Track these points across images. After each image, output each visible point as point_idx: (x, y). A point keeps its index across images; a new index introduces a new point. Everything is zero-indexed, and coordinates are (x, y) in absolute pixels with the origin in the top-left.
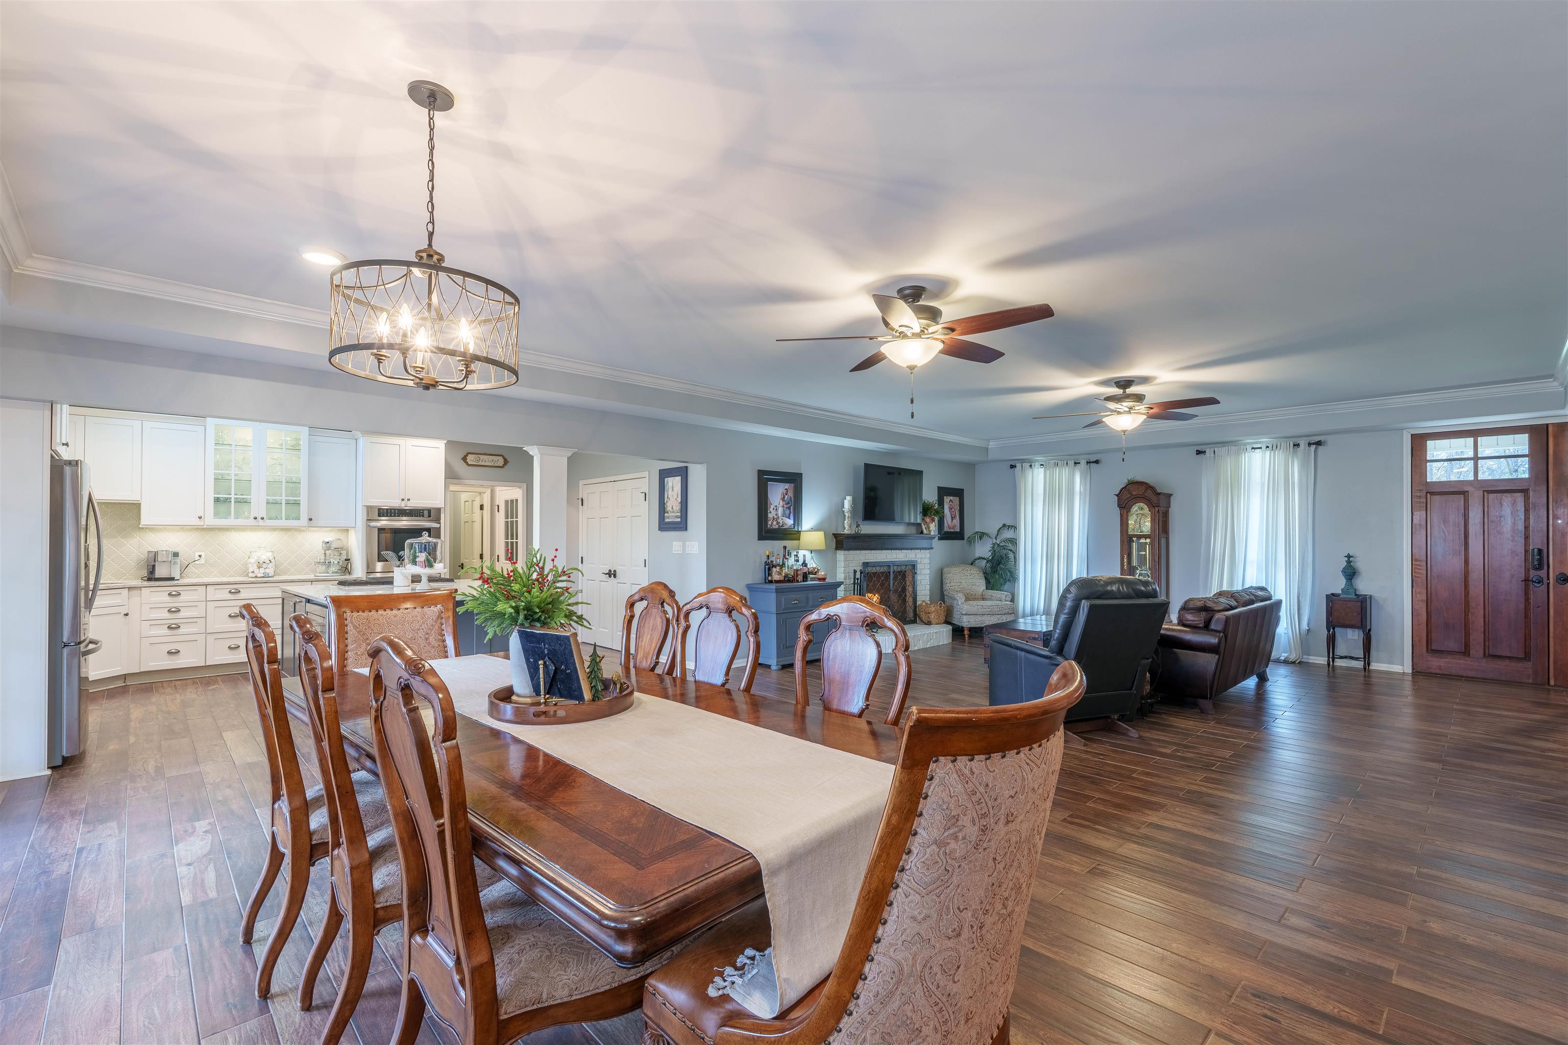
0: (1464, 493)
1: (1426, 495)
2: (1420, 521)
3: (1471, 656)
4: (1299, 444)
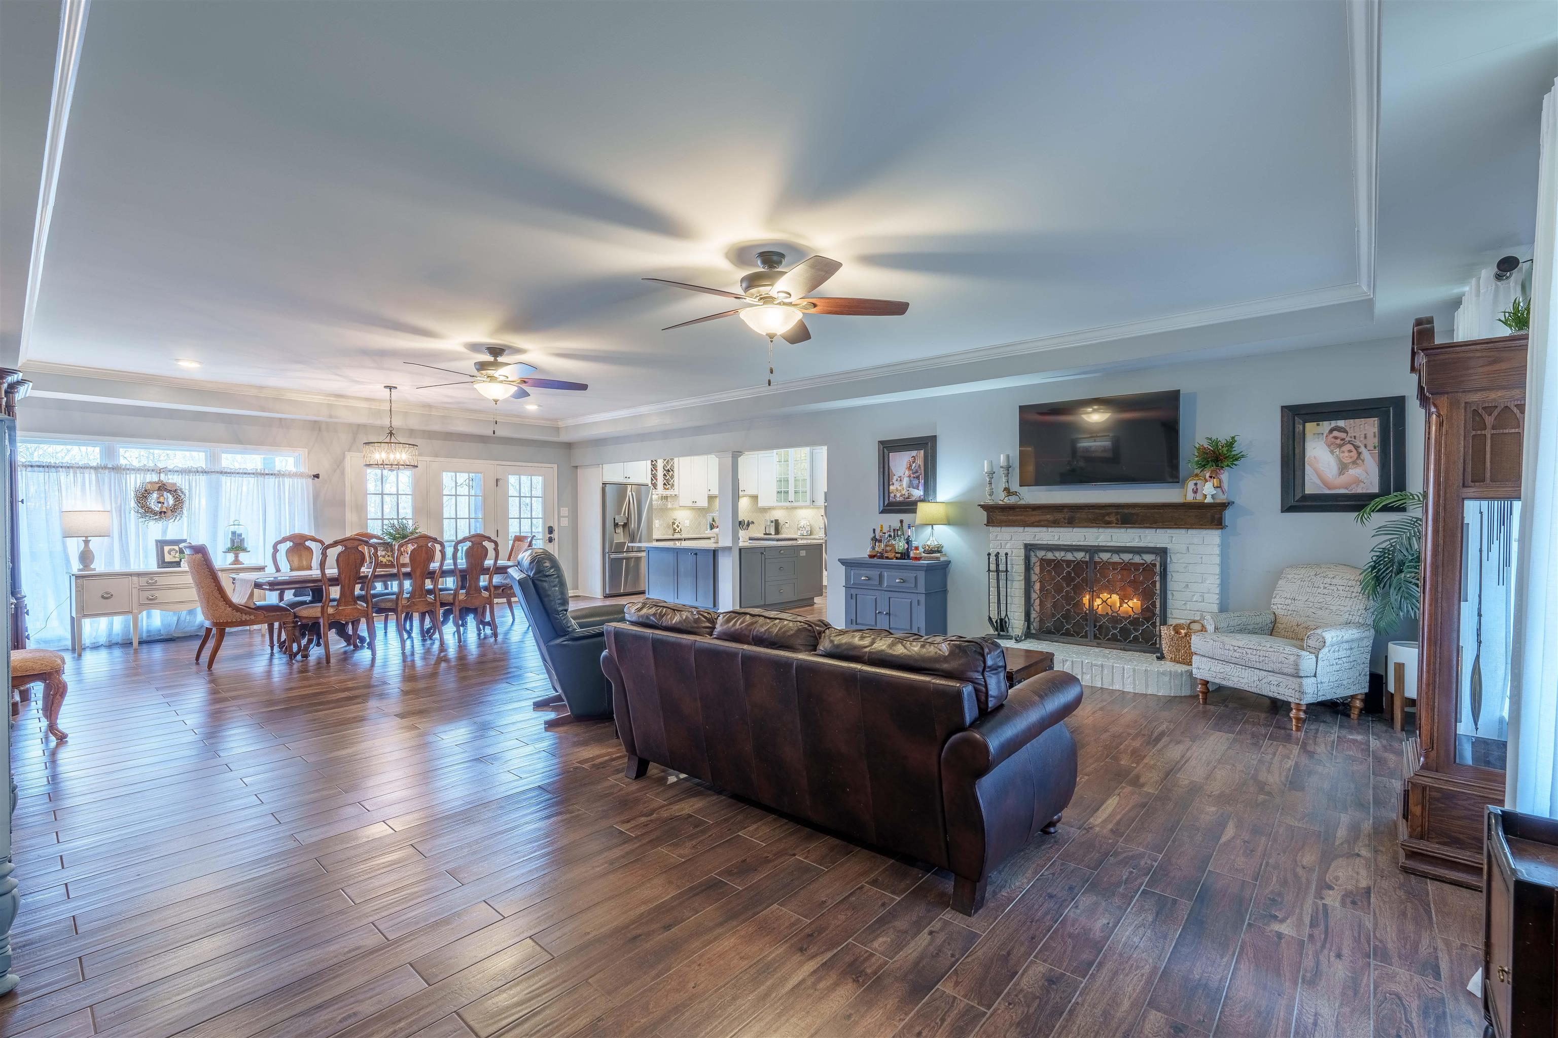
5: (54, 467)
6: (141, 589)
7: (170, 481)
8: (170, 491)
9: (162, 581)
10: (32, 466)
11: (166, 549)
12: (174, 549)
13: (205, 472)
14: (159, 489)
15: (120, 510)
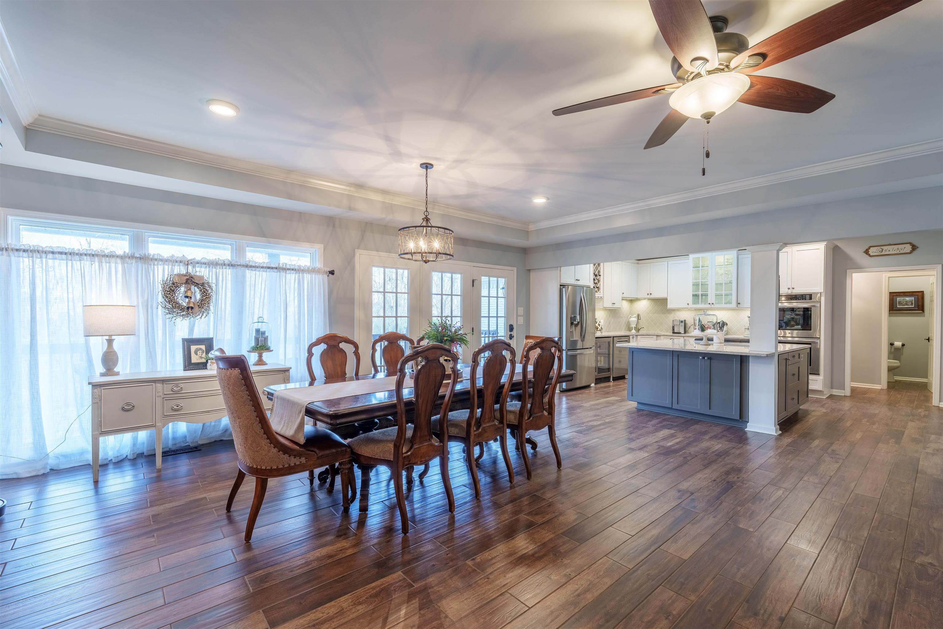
5: (77, 254)
6: (166, 398)
7: (198, 274)
8: (197, 285)
9: (188, 388)
10: (53, 253)
11: (193, 348)
12: (201, 349)
13: (232, 265)
14: (187, 282)
15: (147, 307)
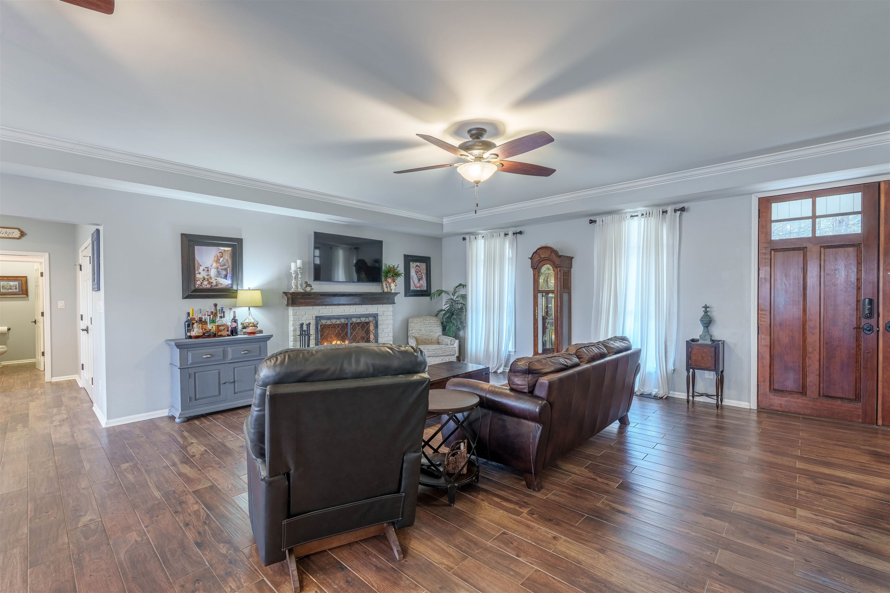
0: (803, 249)
1: (771, 252)
2: (765, 275)
3: (807, 396)
4: (667, 211)
